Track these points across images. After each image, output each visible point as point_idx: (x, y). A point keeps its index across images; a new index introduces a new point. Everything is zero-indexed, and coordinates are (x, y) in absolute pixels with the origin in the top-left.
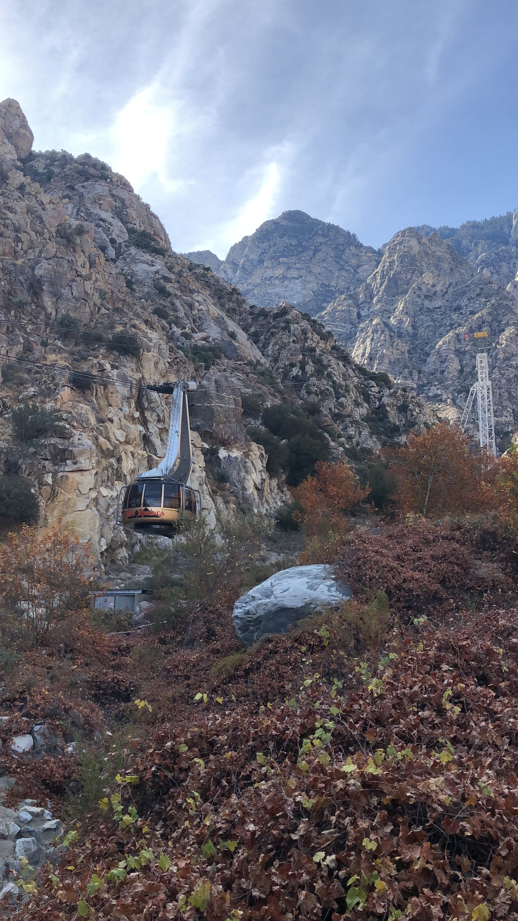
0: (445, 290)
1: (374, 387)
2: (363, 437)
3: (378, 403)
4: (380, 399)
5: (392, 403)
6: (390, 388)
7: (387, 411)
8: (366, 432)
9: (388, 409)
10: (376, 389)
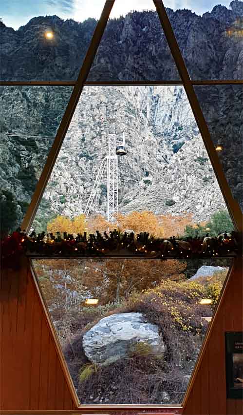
0: (72, 73)
1: (24, 150)
2: (17, 192)
3: (27, 164)
4: (29, 162)
5: (39, 165)
6: (37, 153)
7: (35, 172)
8: (20, 188)
9: (36, 169)
10: (26, 153)
